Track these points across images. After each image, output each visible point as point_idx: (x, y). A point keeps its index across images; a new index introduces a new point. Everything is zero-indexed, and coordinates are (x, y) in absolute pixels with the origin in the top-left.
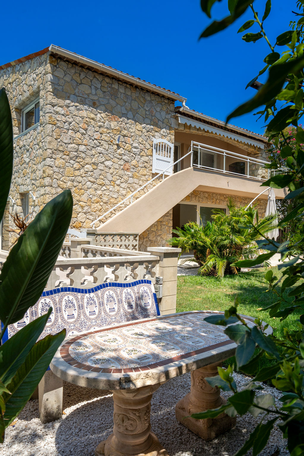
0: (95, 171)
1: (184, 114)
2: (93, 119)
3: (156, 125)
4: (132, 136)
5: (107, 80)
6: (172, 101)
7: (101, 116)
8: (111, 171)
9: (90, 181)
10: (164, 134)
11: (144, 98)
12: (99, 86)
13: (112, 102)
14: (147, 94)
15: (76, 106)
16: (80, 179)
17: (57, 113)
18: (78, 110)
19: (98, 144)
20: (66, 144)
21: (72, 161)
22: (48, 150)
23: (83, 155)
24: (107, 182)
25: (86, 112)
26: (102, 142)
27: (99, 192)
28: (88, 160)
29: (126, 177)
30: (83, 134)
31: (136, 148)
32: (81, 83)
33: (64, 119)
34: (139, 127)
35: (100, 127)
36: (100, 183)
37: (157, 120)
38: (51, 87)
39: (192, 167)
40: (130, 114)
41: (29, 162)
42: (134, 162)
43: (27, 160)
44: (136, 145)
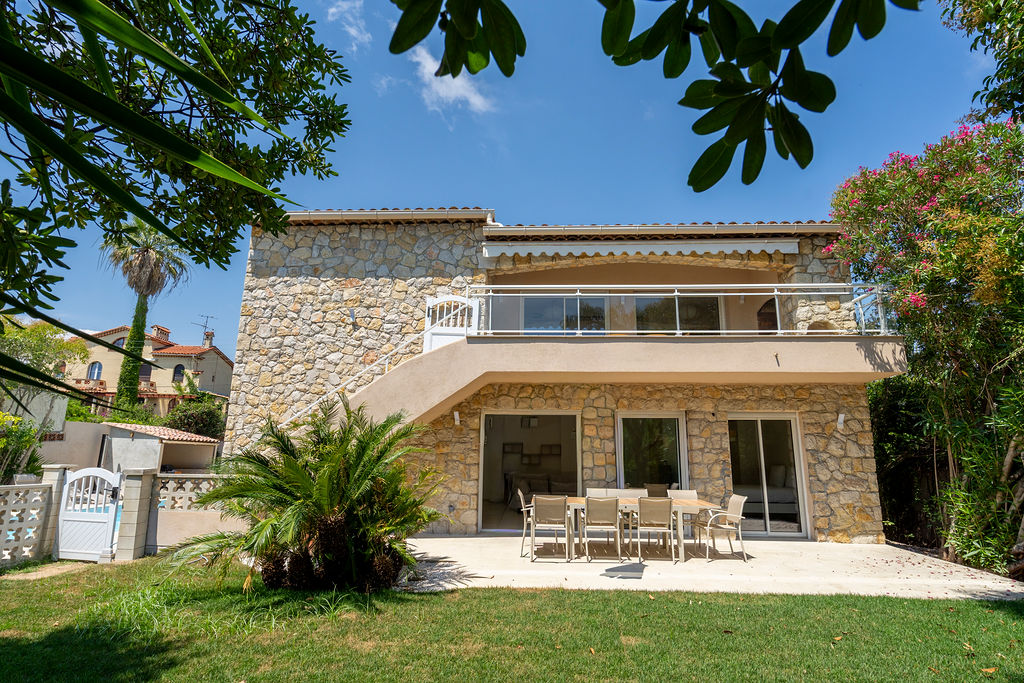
0: (308, 373)
1: (492, 239)
2: (311, 293)
3: (438, 274)
4: (385, 304)
5: (340, 229)
7: (326, 285)
8: (338, 369)
9: (297, 389)
10: (458, 286)
12: (326, 243)
13: (349, 260)
14: (419, 229)
15: (285, 282)
16: (281, 388)
17: (256, 298)
18: (289, 286)
19: (318, 329)
20: (263, 338)
21: (271, 363)
23: (290, 351)
25: (300, 286)
26: (325, 325)
28: (298, 357)
30: (292, 319)
31: (391, 322)
32: (297, 247)
33: (264, 303)
35: (323, 302)
40: (384, 269)
42: (387, 348)
44: (390, 318)
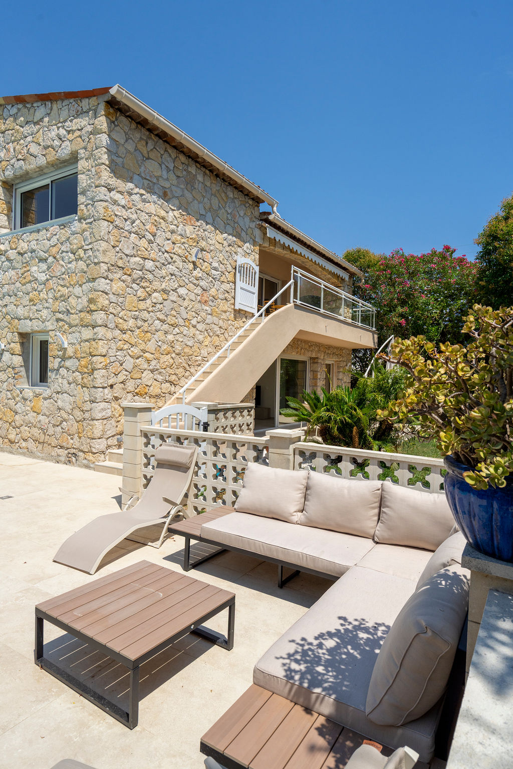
0: (165, 302)
1: (274, 225)
2: (163, 218)
3: (238, 236)
4: (211, 251)
5: (183, 158)
6: (257, 201)
7: (173, 215)
8: (186, 303)
9: (158, 319)
10: (248, 251)
11: (226, 193)
12: (171, 166)
13: (188, 195)
14: (229, 188)
15: (142, 195)
16: (145, 315)
17: (115, 202)
18: (144, 201)
19: (170, 260)
20: (127, 255)
21: (134, 286)
22: (102, 265)
23: (150, 276)
24: (181, 322)
25: (154, 206)
26: (175, 257)
27: (170, 337)
28: (156, 285)
29: (203, 314)
30: (150, 242)
31: (216, 269)
32: (148, 158)
33: (125, 213)
34: (221, 237)
35: (173, 232)
36: (172, 322)
37: (239, 230)
38: (106, 156)
39: (292, 304)
40: (209, 217)
41: (47, 280)
42: (213, 291)
43: (42, 277)
44: (215, 264)
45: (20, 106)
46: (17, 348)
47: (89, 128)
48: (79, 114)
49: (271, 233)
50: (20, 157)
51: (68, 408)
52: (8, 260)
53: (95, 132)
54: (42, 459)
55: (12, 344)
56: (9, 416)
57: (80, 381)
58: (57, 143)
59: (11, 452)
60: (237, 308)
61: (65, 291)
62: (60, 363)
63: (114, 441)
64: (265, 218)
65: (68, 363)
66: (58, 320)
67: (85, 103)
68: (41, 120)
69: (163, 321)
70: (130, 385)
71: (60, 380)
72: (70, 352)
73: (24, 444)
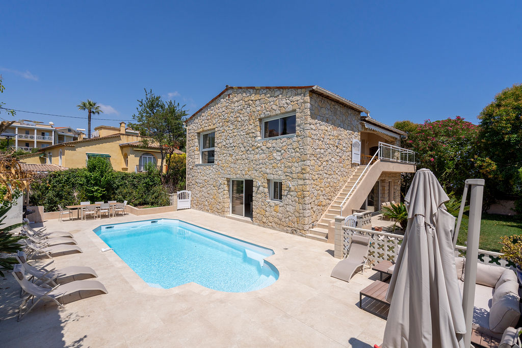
0: (327, 166)
1: (368, 122)
4: (343, 139)
5: (333, 103)
6: (360, 112)
7: (330, 128)
10: (356, 136)
11: (348, 112)
13: (335, 118)
14: (349, 110)
15: (320, 123)
17: (312, 129)
18: (321, 125)
20: (315, 149)
21: (317, 161)
22: (308, 155)
23: (322, 156)
24: (332, 173)
25: (324, 126)
26: (330, 145)
27: (329, 180)
28: (324, 159)
29: (340, 168)
30: (322, 141)
31: (344, 147)
32: (322, 107)
33: (314, 132)
35: (330, 135)
37: (353, 127)
38: (309, 112)
39: (379, 160)
40: (342, 126)
41: (281, 159)
42: (343, 157)
43: (279, 158)
44: (344, 145)
45: (268, 90)
46: (266, 185)
47: (302, 101)
48: (296, 95)
49: (367, 126)
50: (268, 110)
51: (292, 211)
52: (262, 150)
53: (305, 102)
54: (279, 231)
55: (264, 184)
56: (263, 212)
57: (297, 201)
58: (285, 105)
59: (264, 227)
60: (353, 163)
61: (290, 164)
62: (287, 193)
63: (311, 226)
64: (363, 119)
65: (291, 193)
66: (286, 176)
67: (299, 91)
68: (278, 96)
69: (326, 174)
70: (316, 202)
71: (288, 200)
72: (293, 189)
73: (270, 224)
